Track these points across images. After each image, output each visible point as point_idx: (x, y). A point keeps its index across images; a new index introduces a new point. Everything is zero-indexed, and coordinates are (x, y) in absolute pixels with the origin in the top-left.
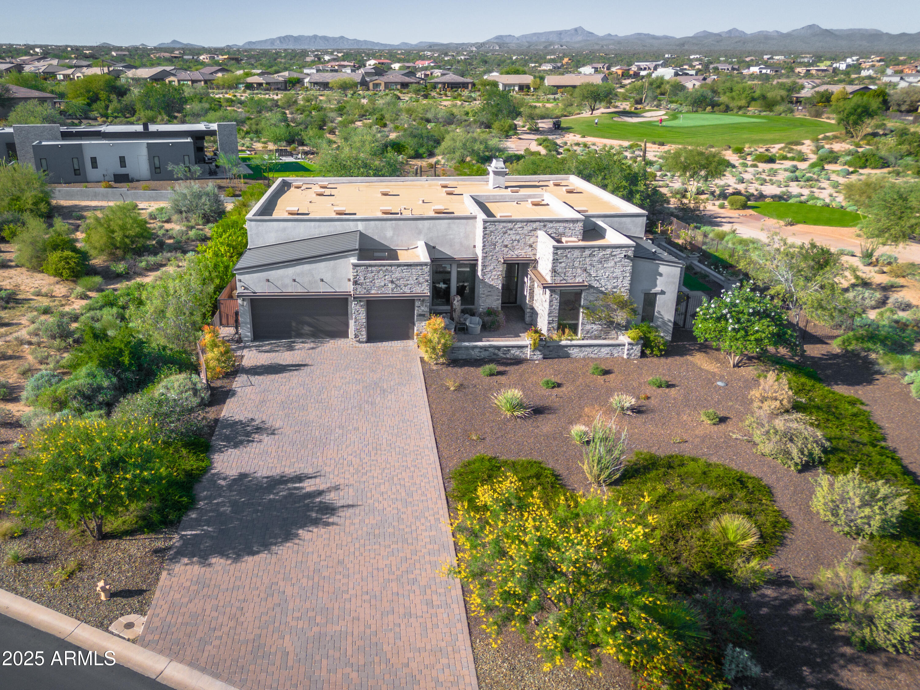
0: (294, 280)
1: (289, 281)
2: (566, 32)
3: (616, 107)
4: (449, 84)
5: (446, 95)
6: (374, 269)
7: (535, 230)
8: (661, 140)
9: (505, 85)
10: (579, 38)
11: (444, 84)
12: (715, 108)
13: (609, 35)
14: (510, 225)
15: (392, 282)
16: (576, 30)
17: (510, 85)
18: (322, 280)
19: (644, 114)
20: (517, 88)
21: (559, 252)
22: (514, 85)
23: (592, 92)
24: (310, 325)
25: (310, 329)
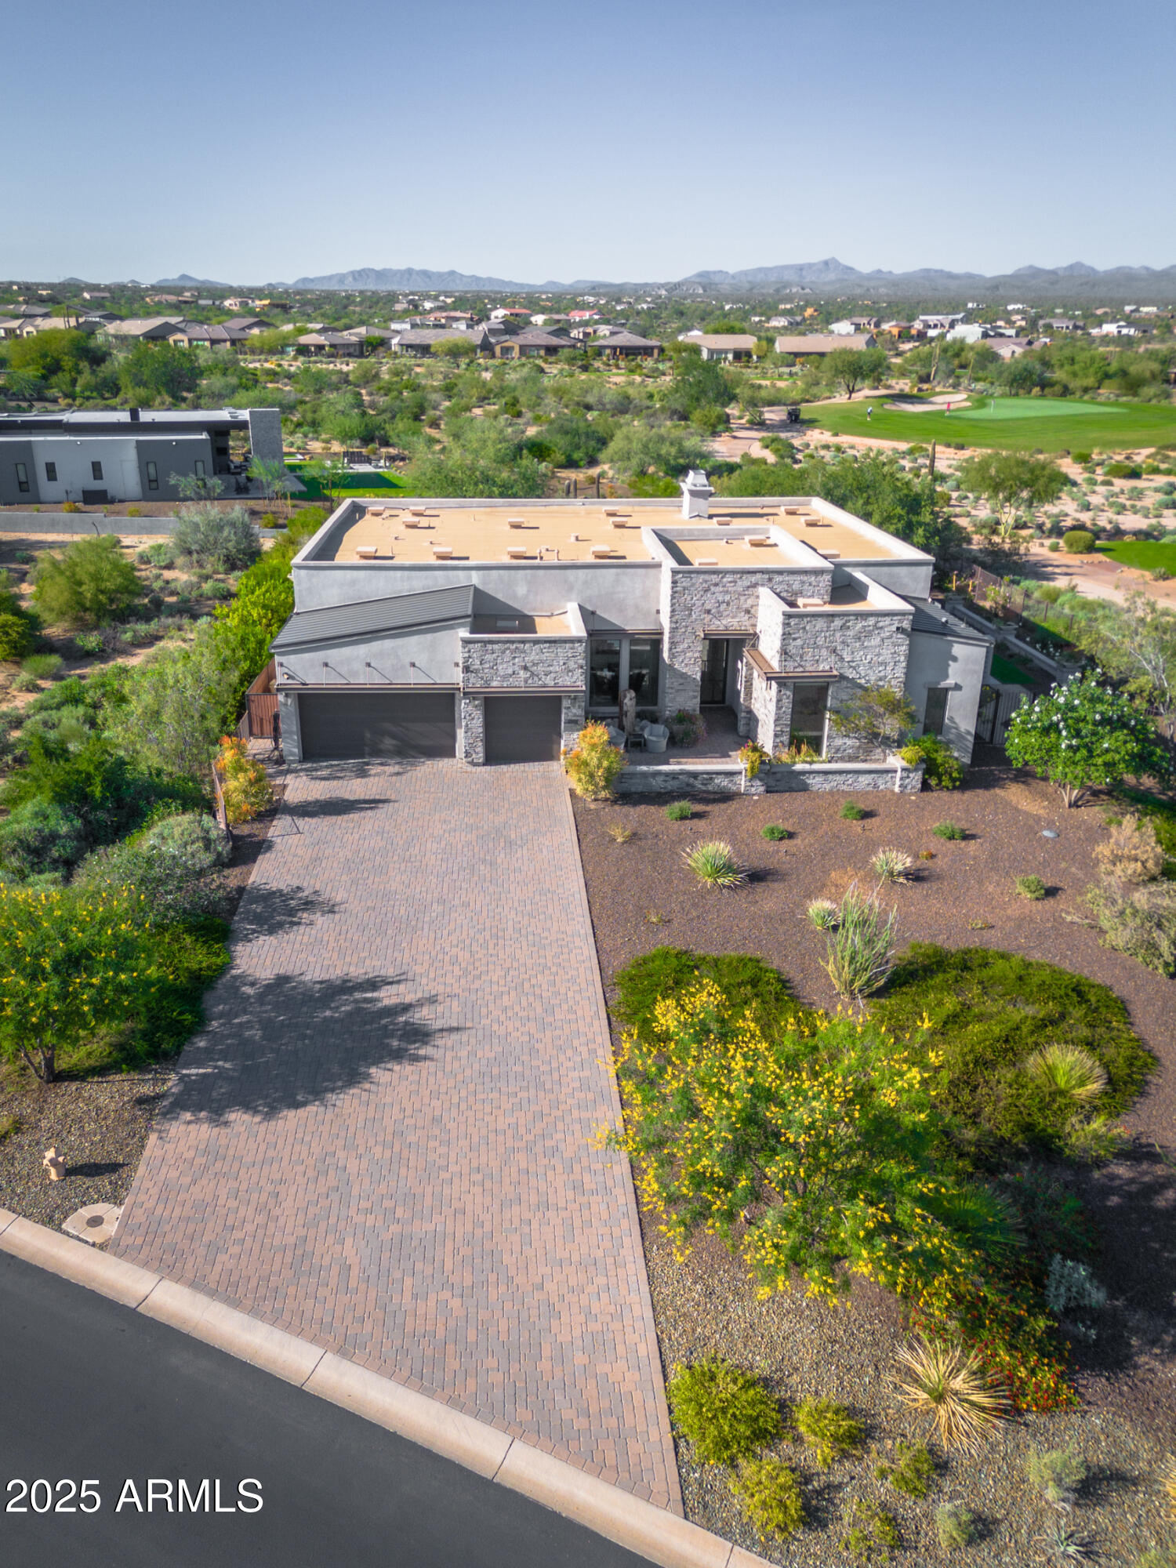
0: (369, 665)
1: (359, 666)
2: (810, 266)
3: (889, 387)
4: (622, 348)
5: (618, 367)
6: (496, 647)
7: (755, 585)
8: (959, 440)
9: (711, 352)
10: (832, 276)
11: (614, 348)
12: (1047, 390)
13: (879, 271)
14: (715, 578)
15: (525, 668)
16: (826, 263)
17: (720, 352)
18: (413, 665)
19: (934, 399)
20: (730, 356)
21: (793, 622)
22: (726, 352)
23: (851, 364)
24: (393, 736)
25: (394, 742)
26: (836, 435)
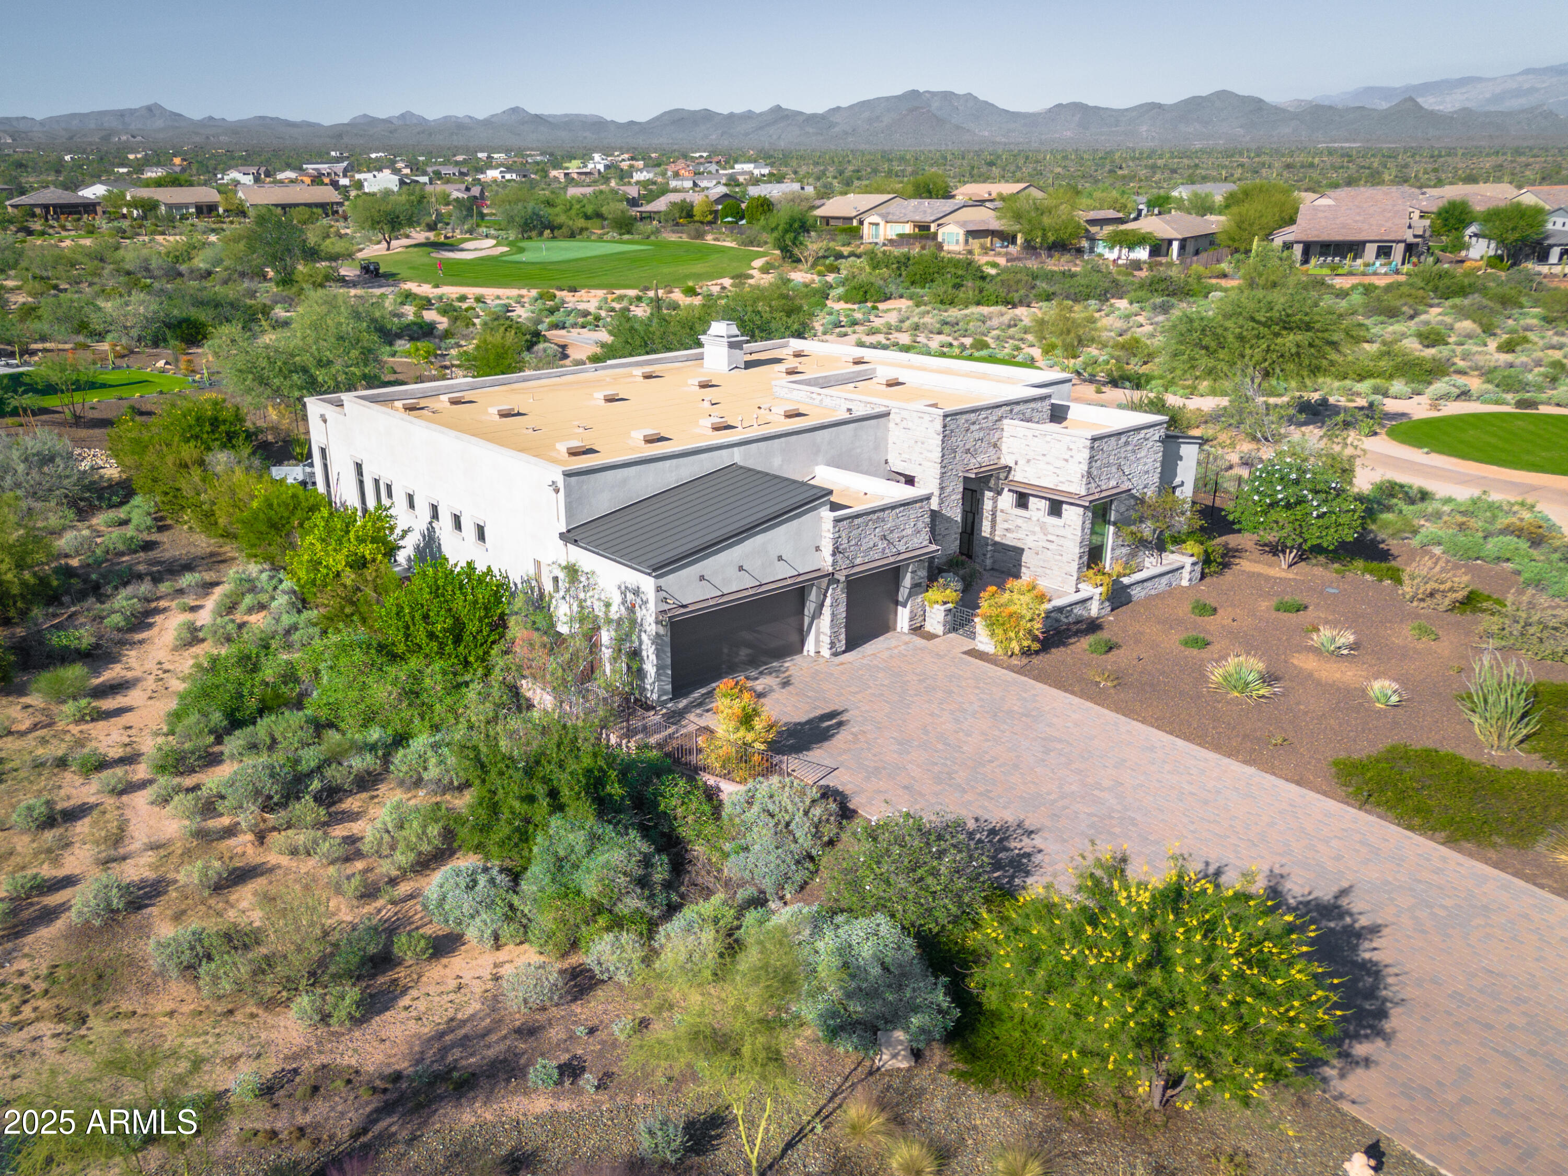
0: (741, 568)
1: (733, 572)
2: (132, 112)
4: (55, 206)
6: (859, 520)
13: (211, 118)
14: (973, 416)
15: (884, 537)
16: (149, 109)
17: (179, 206)
18: (780, 558)
20: (192, 210)
21: (1096, 444)
22: (187, 206)
23: (387, 214)
24: (748, 645)
25: (749, 651)
26: (437, 286)
